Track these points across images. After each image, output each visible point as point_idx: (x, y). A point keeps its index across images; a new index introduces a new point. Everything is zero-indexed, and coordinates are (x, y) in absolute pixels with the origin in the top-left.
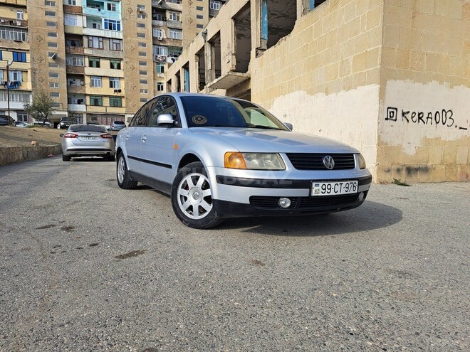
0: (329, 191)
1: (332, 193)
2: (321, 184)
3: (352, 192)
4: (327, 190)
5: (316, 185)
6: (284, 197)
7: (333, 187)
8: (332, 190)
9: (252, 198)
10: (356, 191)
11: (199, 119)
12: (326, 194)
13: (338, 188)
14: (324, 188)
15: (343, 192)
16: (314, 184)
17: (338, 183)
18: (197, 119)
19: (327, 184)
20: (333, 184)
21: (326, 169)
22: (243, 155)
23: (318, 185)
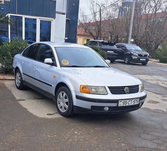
0: (126, 104)
1: (127, 105)
2: (122, 101)
3: (136, 104)
4: (125, 103)
5: (120, 102)
6: (106, 107)
7: (128, 102)
8: (127, 104)
9: (92, 107)
10: (138, 103)
11: (65, 62)
12: (125, 105)
13: (130, 102)
14: (124, 102)
15: (132, 104)
16: (119, 101)
17: (130, 100)
18: (64, 62)
19: (125, 101)
20: (128, 101)
21: (125, 93)
22: (89, 87)
23: (121, 102)
